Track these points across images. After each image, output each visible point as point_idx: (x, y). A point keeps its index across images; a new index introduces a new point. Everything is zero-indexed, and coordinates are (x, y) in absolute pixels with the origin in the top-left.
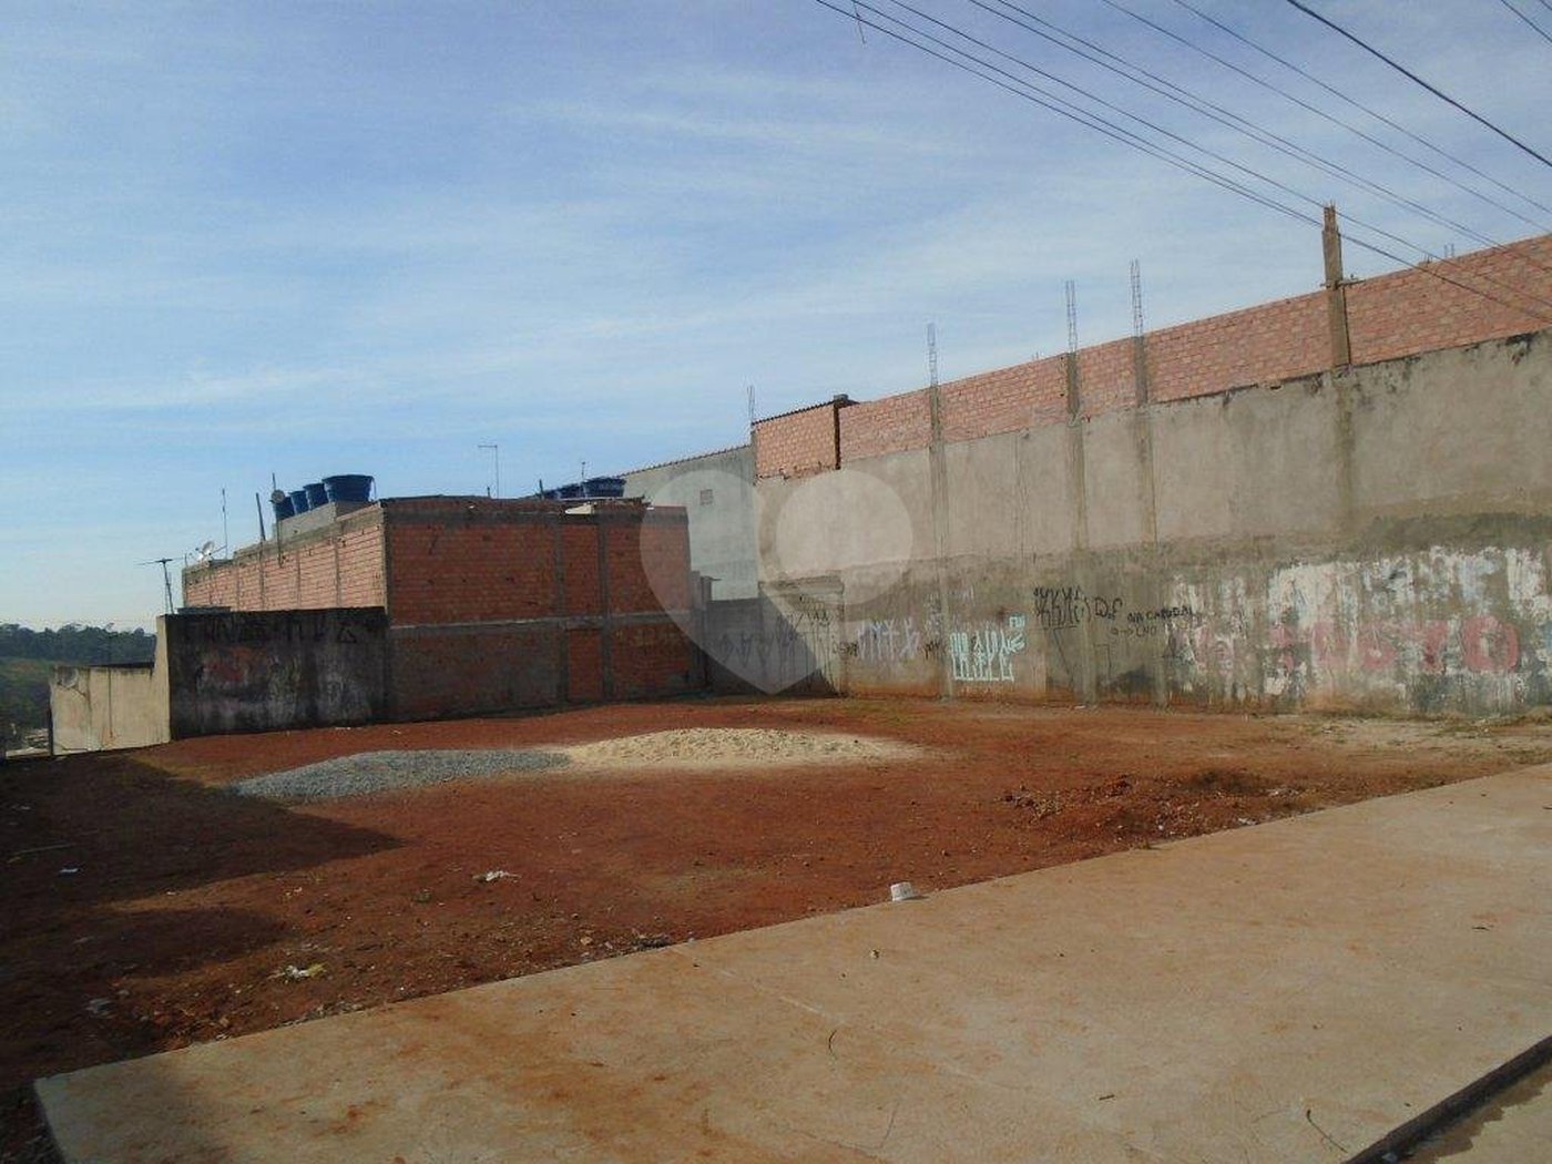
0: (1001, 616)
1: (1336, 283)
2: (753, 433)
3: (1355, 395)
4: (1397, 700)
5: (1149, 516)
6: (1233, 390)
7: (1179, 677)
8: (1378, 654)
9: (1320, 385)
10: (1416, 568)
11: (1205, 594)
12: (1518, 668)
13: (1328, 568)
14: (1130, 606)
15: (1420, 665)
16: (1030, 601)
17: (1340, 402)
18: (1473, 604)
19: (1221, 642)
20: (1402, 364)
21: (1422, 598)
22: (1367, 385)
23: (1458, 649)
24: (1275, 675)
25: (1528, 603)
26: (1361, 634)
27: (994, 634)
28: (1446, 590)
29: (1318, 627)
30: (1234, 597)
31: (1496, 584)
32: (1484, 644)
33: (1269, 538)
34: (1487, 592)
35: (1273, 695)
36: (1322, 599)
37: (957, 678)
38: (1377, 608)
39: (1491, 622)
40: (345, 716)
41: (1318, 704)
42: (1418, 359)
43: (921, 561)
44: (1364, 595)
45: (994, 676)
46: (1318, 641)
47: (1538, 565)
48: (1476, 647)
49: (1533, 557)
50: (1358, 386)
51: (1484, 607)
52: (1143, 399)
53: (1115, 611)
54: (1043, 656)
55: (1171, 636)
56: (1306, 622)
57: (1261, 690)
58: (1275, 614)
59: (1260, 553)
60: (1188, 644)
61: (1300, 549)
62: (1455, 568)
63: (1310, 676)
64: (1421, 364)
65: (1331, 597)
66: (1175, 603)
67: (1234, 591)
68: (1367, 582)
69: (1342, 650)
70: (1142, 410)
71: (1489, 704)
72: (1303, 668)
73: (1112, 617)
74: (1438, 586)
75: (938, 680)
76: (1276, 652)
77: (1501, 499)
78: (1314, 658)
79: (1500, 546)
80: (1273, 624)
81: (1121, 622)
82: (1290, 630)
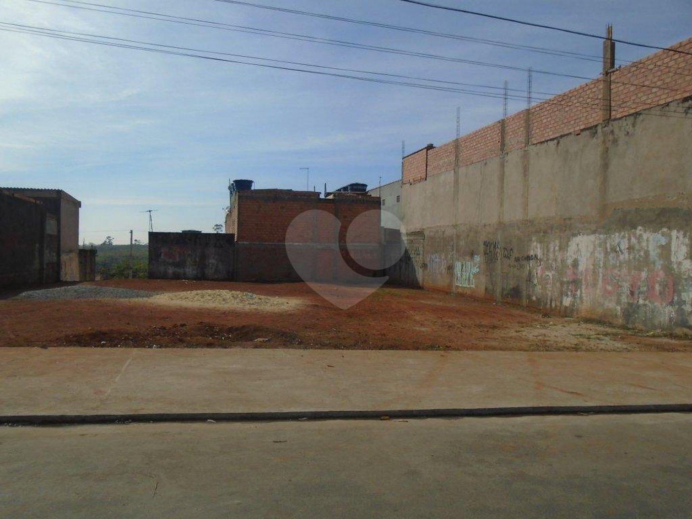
0: (472, 255)
1: (607, 72)
2: (403, 163)
3: (611, 137)
4: (616, 316)
5: (525, 205)
6: (562, 136)
7: (531, 293)
8: (609, 288)
9: (596, 132)
10: (629, 240)
11: (543, 248)
12: (672, 303)
13: (592, 237)
14: (516, 254)
15: (628, 296)
16: (482, 248)
17: (604, 142)
18: (654, 263)
19: (548, 275)
20: (632, 118)
21: (631, 257)
22: (616, 131)
23: (645, 289)
24: (567, 295)
25: (680, 263)
26: (604, 276)
27: (469, 263)
28: (642, 253)
29: (586, 270)
30: (554, 251)
31: (666, 250)
32: (657, 287)
33: (570, 219)
34: (661, 256)
35: (565, 306)
36: (589, 254)
37: (456, 284)
38: (612, 262)
39: (662, 274)
40: (216, 277)
41: (583, 314)
42: (640, 114)
43: (448, 226)
44: (606, 253)
45: (468, 285)
46: (586, 279)
47: (687, 241)
48: (653, 288)
49: (685, 236)
50: (612, 132)
51: (659, 264)
52: (527, 143)
53: (510, 255)
54: (485, 275)
55: (530, 270)
56: (581, 267)
57: (561, 303)
58: (569, 262)
59: (566, 227)
60: (535, 274)
61: (582, 226)
62: (647, 240)
63: (581, 298)
64: (641, 117)
65: (592, 253)
66: (532, 253)
67: (554, 248)
68: (608, 246)
69: (595, 285)
70: (527, 148)
71: (656, 323)
72: (578, 293)
73: (509, 258)
74: (639, 251)
75: (450, 285)
76: (568, 283)
77: (672, 199)
78: (583, 287)
79: (669, 228)
80: (568, 267)
81: (512, 261)
82: (575, 271)
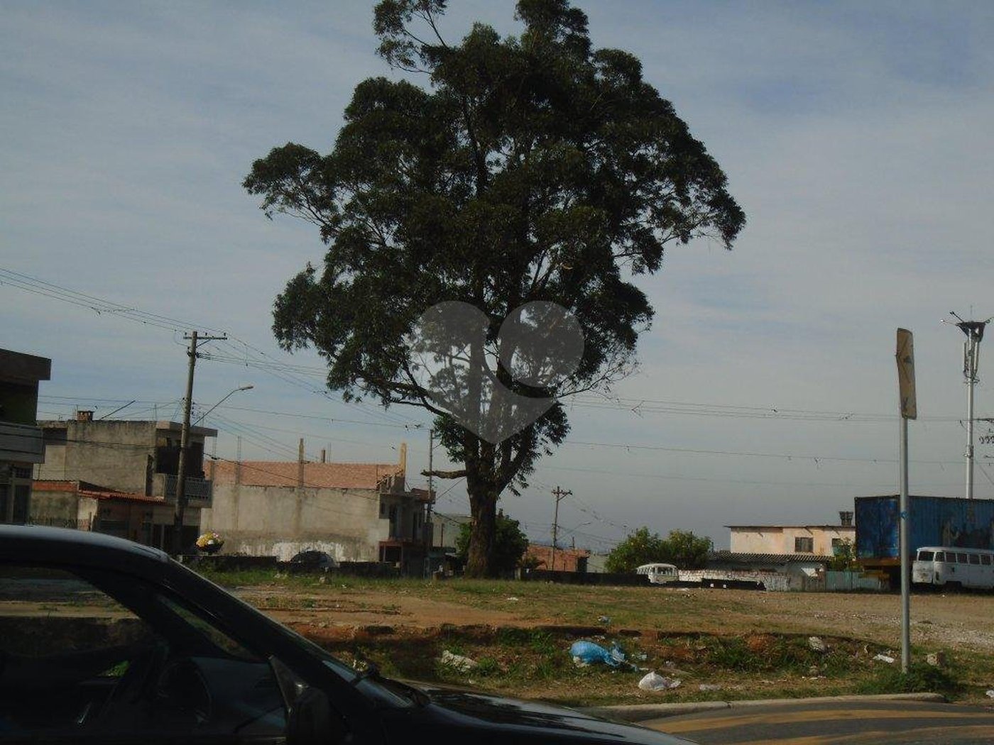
1: (302, 462)
3: (303, 495)
5: (236, 522)
6: (268, 486)
9: (293, 490)
11: (252, 549)
13: (290, 544)
17: (299, 496)
20: (316, 489)
22: (306, 493)
25: (339, 558)
30: (261, 551)
33: (274, 533)
36: (288, 553)
47: (343, 548)
49: (342, 546)
50: (304, 493)
52: (238, 482)
59: (271, 537)
61: (283, 537)
64: (321, 490)
65: (290, 552)
66: (241, 551)
67: (262, 548)
68: (301, 549)
70: (237, 486)
77: (336, 531)
79: (335, 542)
